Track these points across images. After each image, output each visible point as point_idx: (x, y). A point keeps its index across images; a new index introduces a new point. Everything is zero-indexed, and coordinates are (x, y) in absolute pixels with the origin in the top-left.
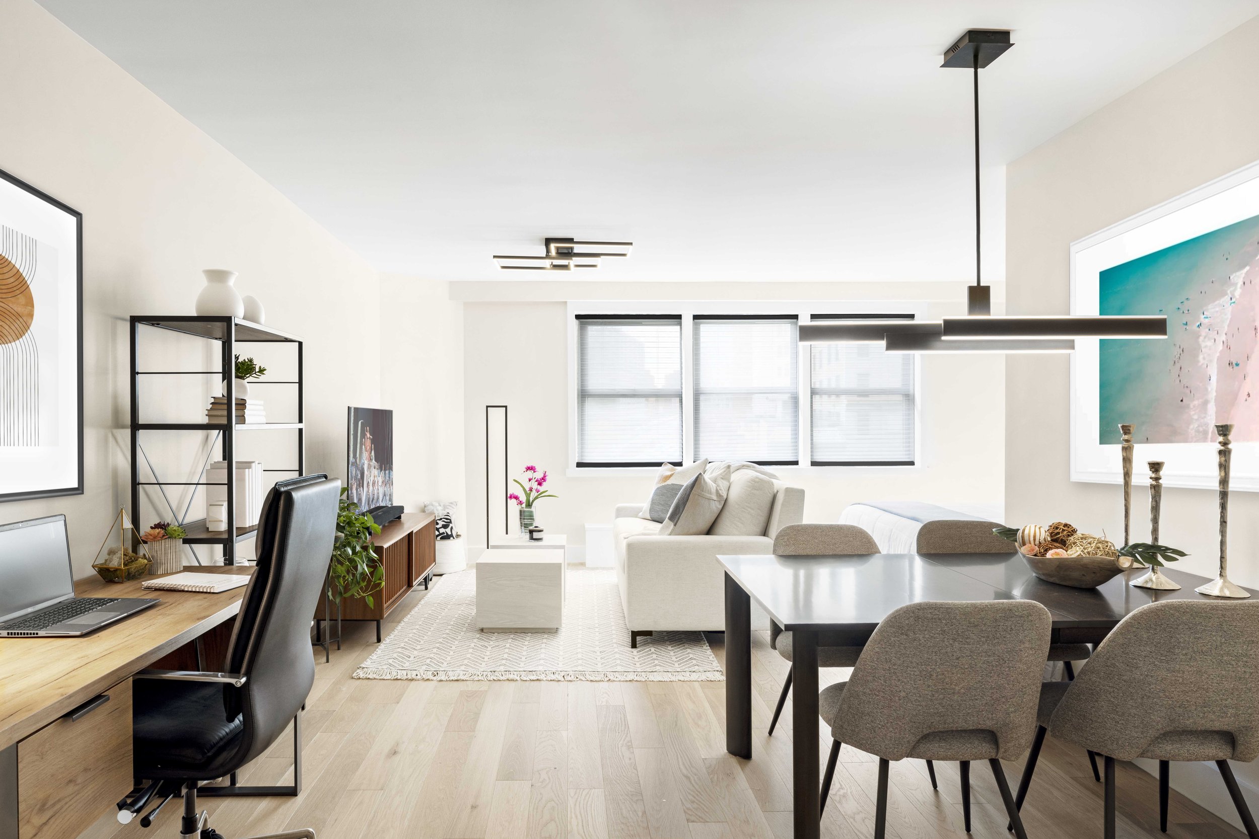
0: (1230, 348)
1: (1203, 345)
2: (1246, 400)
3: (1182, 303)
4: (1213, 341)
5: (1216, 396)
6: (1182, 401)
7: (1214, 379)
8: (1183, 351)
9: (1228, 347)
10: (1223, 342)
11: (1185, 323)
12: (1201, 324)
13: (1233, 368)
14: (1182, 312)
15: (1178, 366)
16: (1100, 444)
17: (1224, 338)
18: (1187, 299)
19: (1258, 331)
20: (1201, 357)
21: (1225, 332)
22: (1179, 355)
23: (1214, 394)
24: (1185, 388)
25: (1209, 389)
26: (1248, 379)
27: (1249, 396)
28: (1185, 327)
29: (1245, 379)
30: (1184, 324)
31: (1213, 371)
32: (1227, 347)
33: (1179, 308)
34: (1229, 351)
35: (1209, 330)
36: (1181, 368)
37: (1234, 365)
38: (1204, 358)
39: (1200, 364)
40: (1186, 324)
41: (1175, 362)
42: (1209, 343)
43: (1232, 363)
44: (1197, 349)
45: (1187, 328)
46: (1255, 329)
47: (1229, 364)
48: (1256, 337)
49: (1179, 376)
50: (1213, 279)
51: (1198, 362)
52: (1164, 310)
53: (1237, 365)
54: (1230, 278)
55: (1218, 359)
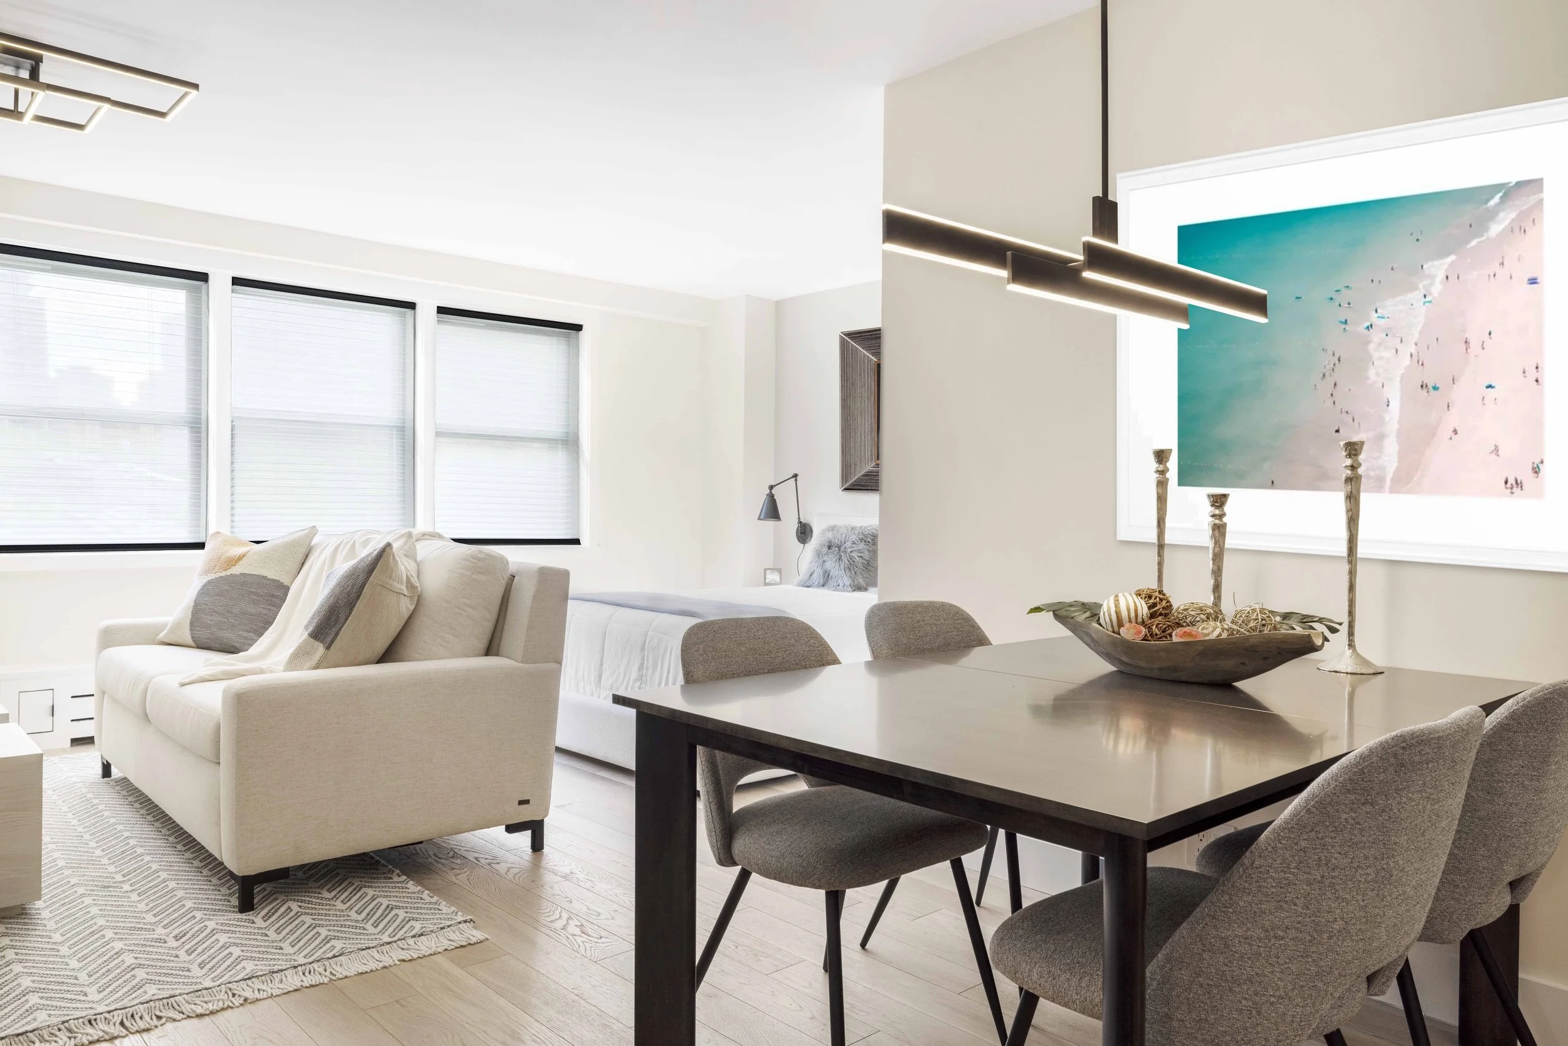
0: (1422, 364)
1: (1375, 355)
2: (1451, 439)
3: (1337, 291)
4: (1394, 351)
5: (1398, 430)
6: (1337, 431)
7: (1395, 405)
8: (1339, 360)
9: (1420, 363)
10: (1411, 355)
11: (1344, 321)
12: (1371, 325)
13: (1428, 392)
14: (1338, 304)
15: (1330, 381)
16: (1179, 485)
17: (1413, 349)
18: (1348, 287)
19: (1470, 346)
20: (1372, 373)
21: (1414, 341)
22: (1332, 366)
23: (1396, 426)
24: (1344, 414)
25: (1387, 419)
26: (1453, 410)
27: (1456, 433)
28: (1344, 326)
29: (1448, 410)
30: (1341, 322)
31: (1394, 393)
32: (1418, 362)
33: (1332, 299)
34: (1421, 367)
35: (1387, 335)
36: (1335, 384)
37: (1431, 389)
38: (1378, 374)
39: (1370, 382)
40: (1346, 322)
41: (1324, 375)
42: (1388, 354)
43: (1427, 386)
44: (1364, 361)
45: (1347, 328)
46: (1466, 342)
47: (1422, 386)
48: (1467, 353)
49: (1332, 395)
50: (1394, 265)
51: (1368, 378)
52: (1303, 298)
53: (1435, 388)
54: (1422, 266)
55: (1402, 378)
